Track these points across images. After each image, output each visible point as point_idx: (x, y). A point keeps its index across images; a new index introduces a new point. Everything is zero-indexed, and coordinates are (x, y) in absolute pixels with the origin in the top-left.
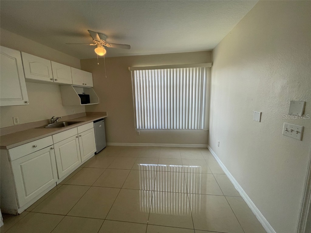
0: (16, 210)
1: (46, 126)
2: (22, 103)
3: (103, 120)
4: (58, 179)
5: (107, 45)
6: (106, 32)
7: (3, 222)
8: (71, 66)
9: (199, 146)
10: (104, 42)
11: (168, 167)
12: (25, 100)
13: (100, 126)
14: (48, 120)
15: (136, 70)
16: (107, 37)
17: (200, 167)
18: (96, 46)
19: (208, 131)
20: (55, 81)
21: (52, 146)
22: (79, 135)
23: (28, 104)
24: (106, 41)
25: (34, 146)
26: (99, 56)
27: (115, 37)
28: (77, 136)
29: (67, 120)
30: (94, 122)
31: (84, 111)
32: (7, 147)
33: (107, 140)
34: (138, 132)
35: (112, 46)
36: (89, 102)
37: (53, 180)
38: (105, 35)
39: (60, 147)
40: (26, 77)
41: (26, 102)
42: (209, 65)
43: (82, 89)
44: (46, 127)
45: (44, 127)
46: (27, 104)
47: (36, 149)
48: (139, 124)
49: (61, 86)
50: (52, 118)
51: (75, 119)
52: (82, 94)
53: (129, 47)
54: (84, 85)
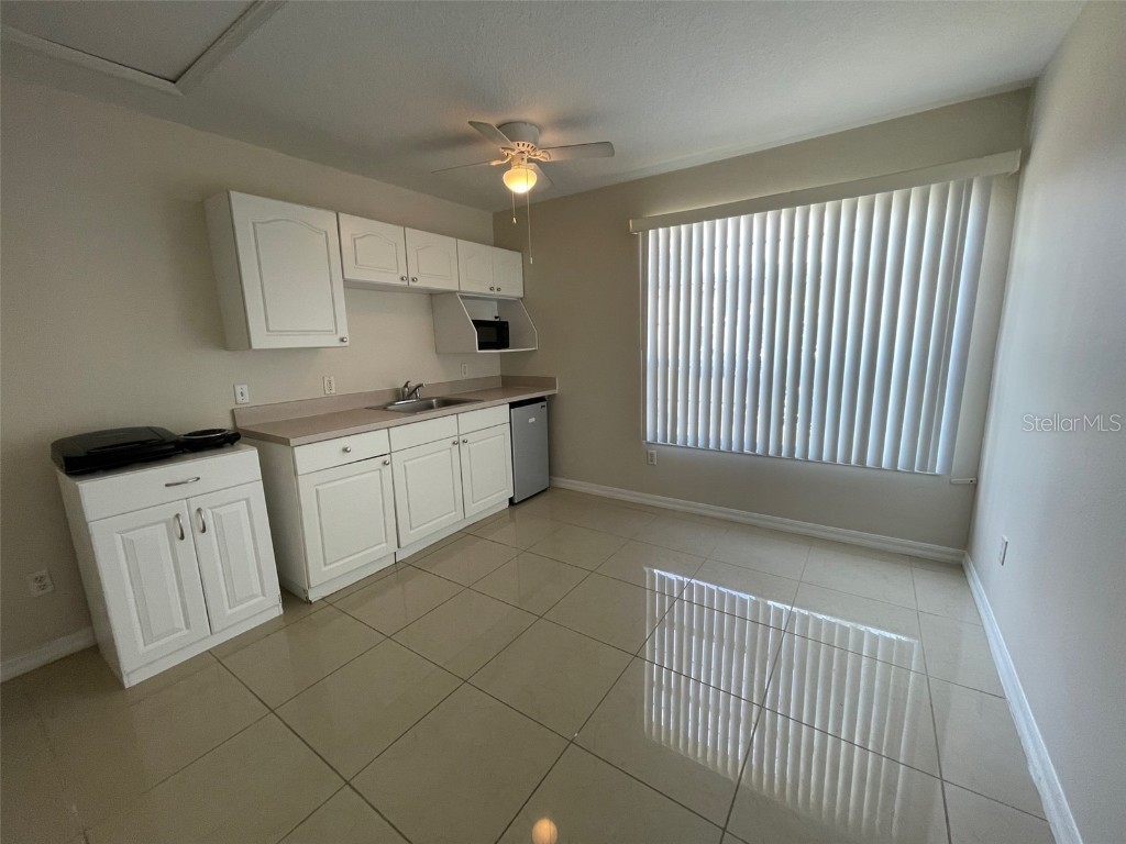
0: (305, 592)
1: (391, 404)
2: (335, 342)
3: (544, 403)
4: (399, 547)
5: (541, 156)
6: (533, 114)
7: (283, 607)
8: (458, 237)
9: (920, 548)
10: (529, 149)
11: (755, 604)
12: (340, 335)
13: (533, 420)
14: (397, 390)
15: (655, 227)
16: (541, 129)
17: (911, 640)
18: (508, 167)
19: (974, 486)
20: (411, 283)
21: (387, 458)
22: (461, 438)
23: (347, 344)
24: (536, 143)
25: (345, 450)
26: (516, 196)
27: (565, 122)
28: (456, 439)
29: (445, 393)
30: (513, 405)
31: (497, 373)
32: (293, 442)
33: (552, 469)
34: (652, 455)
35: (553, 157)
36: (506, 346)
37: (384, 545)
38: (532, 124)
39: (407, 463)
40: (346, 277)
41: (342, 340)
42: (1007, 162)
43: (495, 304)
44: (390, 408)
45: (385, 408)
46: (344, 344)
47: (348, 458)
48: (653, 427)
49: (434, 298)
50: (406, 386)
51: (470, 393)
52: (493, 319)
53: (606, 147)
54: (496, 292)
